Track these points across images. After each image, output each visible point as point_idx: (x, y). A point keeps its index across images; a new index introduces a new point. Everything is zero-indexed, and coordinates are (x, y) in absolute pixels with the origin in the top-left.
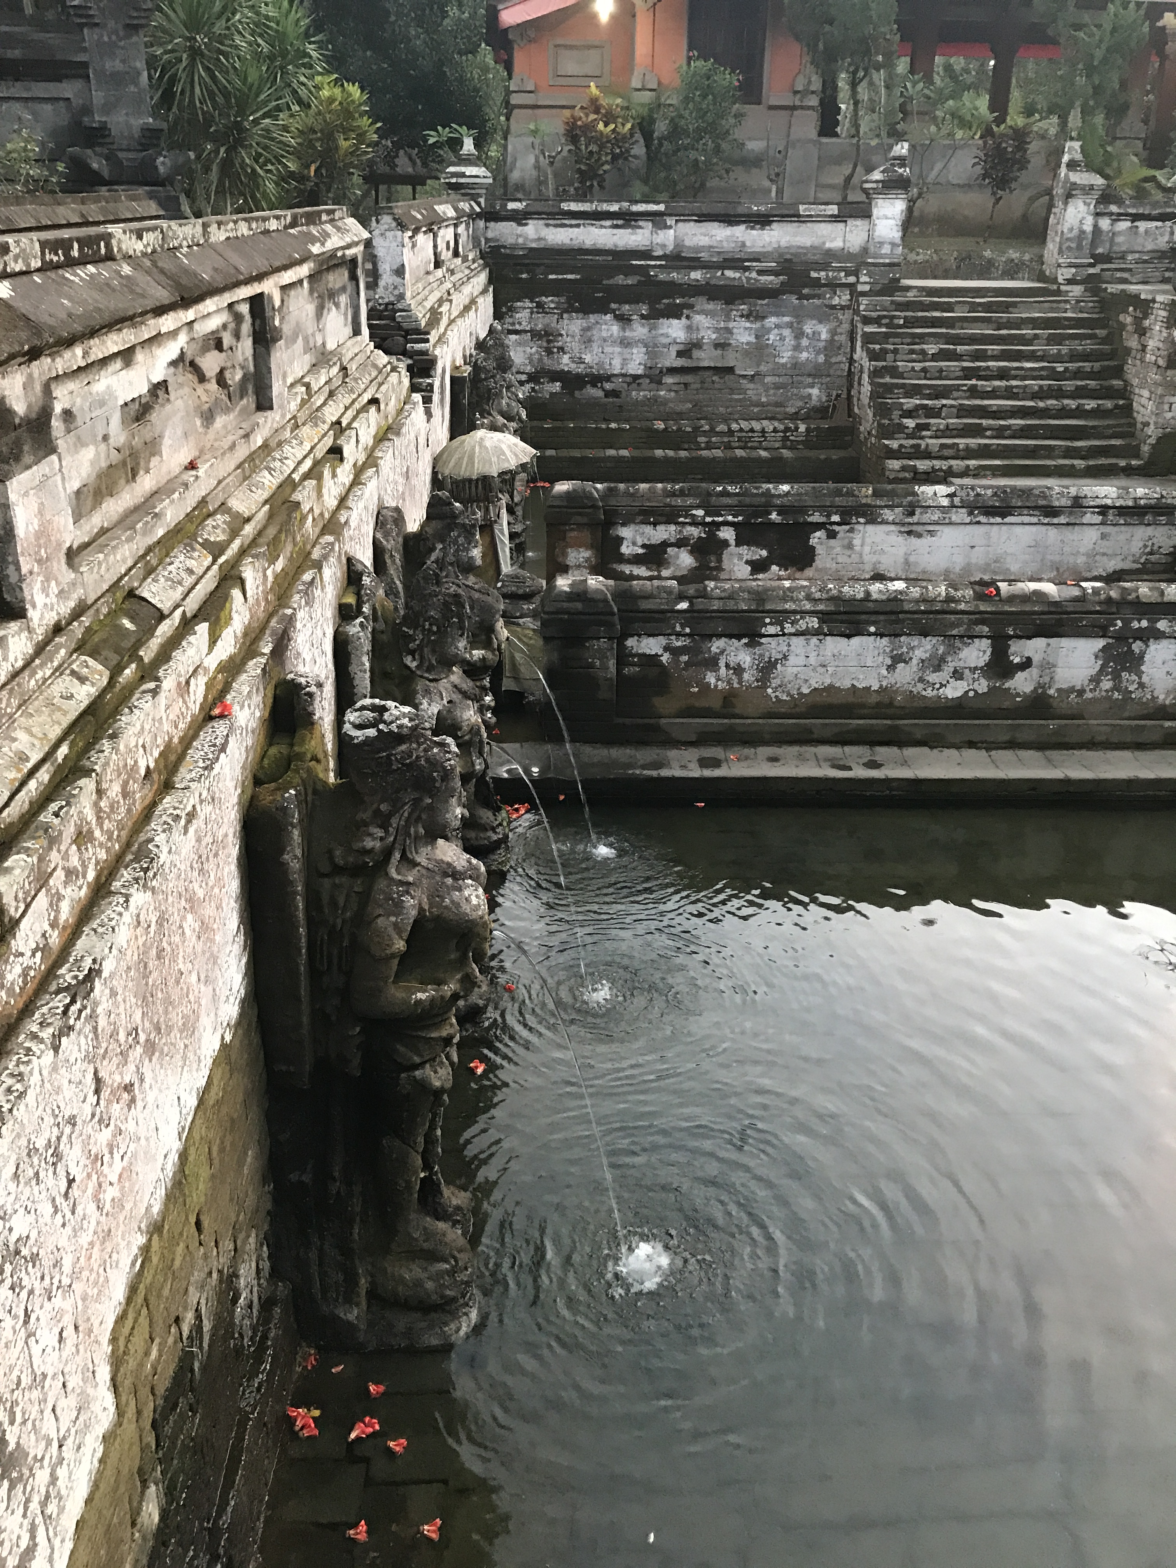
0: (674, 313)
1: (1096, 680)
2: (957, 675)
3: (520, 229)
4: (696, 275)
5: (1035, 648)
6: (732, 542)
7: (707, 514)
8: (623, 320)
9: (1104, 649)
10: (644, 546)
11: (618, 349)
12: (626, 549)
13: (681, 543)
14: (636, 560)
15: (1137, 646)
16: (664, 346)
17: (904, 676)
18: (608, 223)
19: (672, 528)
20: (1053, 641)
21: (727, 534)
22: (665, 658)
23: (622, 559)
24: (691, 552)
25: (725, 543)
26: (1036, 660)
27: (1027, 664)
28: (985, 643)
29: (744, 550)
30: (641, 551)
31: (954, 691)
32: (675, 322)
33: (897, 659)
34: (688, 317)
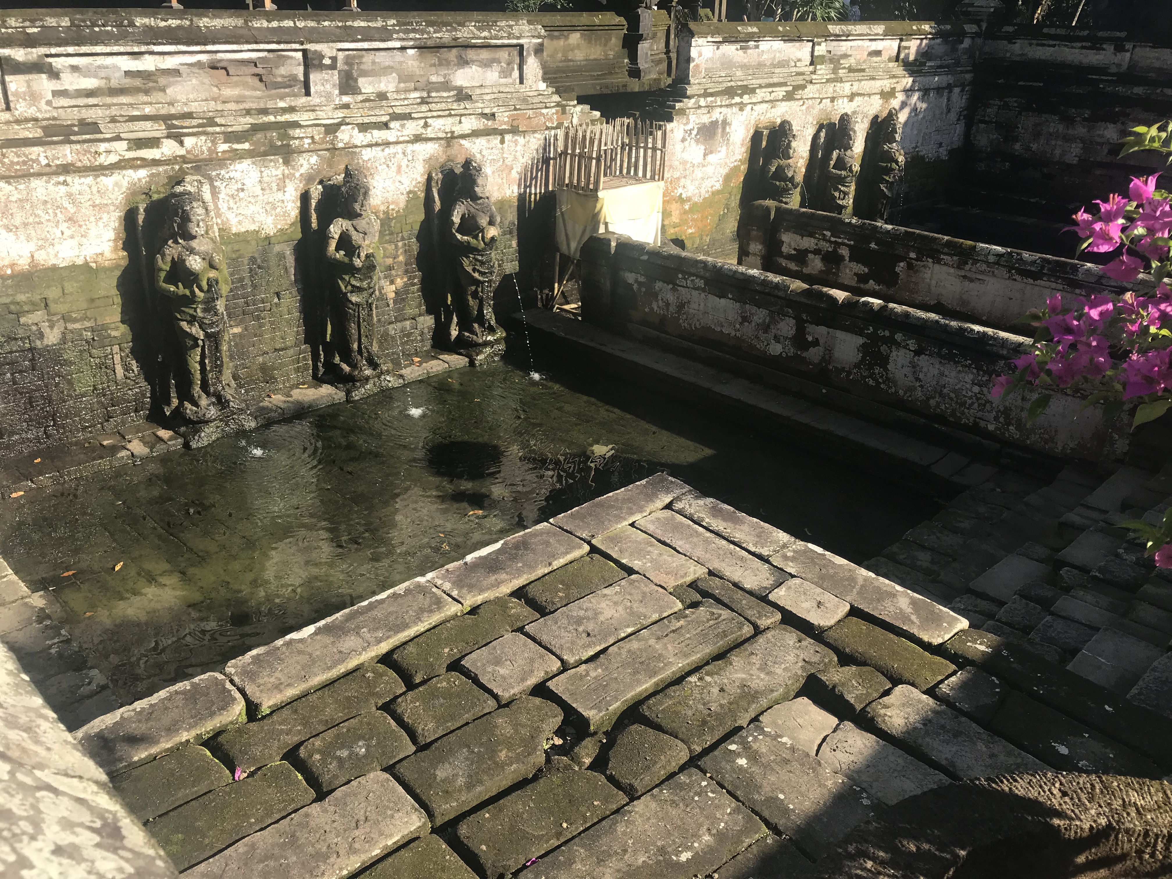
0: (1112, 118)
1: (857, 366)
2: (777, 339)
3: (1010, 46)
4: (1138, 90)
5: (820, 331)
6: (847, 259)
7: (832, 236)
8: (1069, 121)
9: (864, 345)
10: (795, 249)
11: (1059, 143)
12: (785, 249)
13: (817, 252)
14: (789, 257)
15: (884, 348)
16: (1098, 144)
17: (748, 330)
18: (1079, 45)
19: (813, 240)
20: (831, 330)
21: (845, 252)
22: (635, 286)
23: (781, 254)
24: (823, 260)
25: (842, 258)
26: (821, 341)
27: (816, 343)
28: (792, 322)
29: (853, 265)
30: (793, 252)
31: (776, 349)
32: (1111, 126)
33: (745, 319)
34: (1123, 123)
